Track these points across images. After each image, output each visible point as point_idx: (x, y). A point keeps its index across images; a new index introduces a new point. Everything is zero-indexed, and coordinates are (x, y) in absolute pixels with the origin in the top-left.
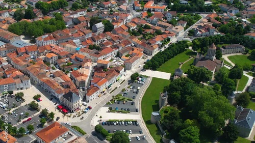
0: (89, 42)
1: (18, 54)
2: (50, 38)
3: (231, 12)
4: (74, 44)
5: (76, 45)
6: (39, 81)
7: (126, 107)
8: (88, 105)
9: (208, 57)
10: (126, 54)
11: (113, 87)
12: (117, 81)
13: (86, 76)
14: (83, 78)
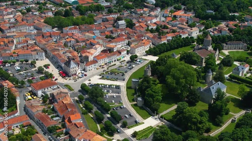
1: (43, 37)
2: (75, 28)
3: (251, 21)
5: (95, 34)
6: (51, 55)
7: (116, 77)
8: (85, 73)
9: (204, 47)
10: (136, 43)
11: (112, 64)
12: (118, 60)
13: (92, 54)
14: (87, 54)
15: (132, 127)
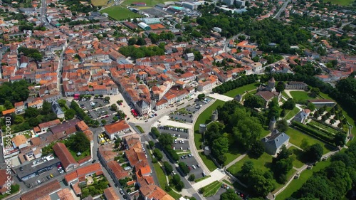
0: (177, 67)
1: (117, 68)
2: (147, 60)
3: (311, 56)
4: (164, 67)
5: (165, 68)
6: (125, 90)
7: (184, 118)
8: (156, 112)
9: (268, 89)
10: (203, 79)
11: (181, 102)
12: (186, 98)
13: (162, 91)
14: (158, 92)
15: (199, 180)
